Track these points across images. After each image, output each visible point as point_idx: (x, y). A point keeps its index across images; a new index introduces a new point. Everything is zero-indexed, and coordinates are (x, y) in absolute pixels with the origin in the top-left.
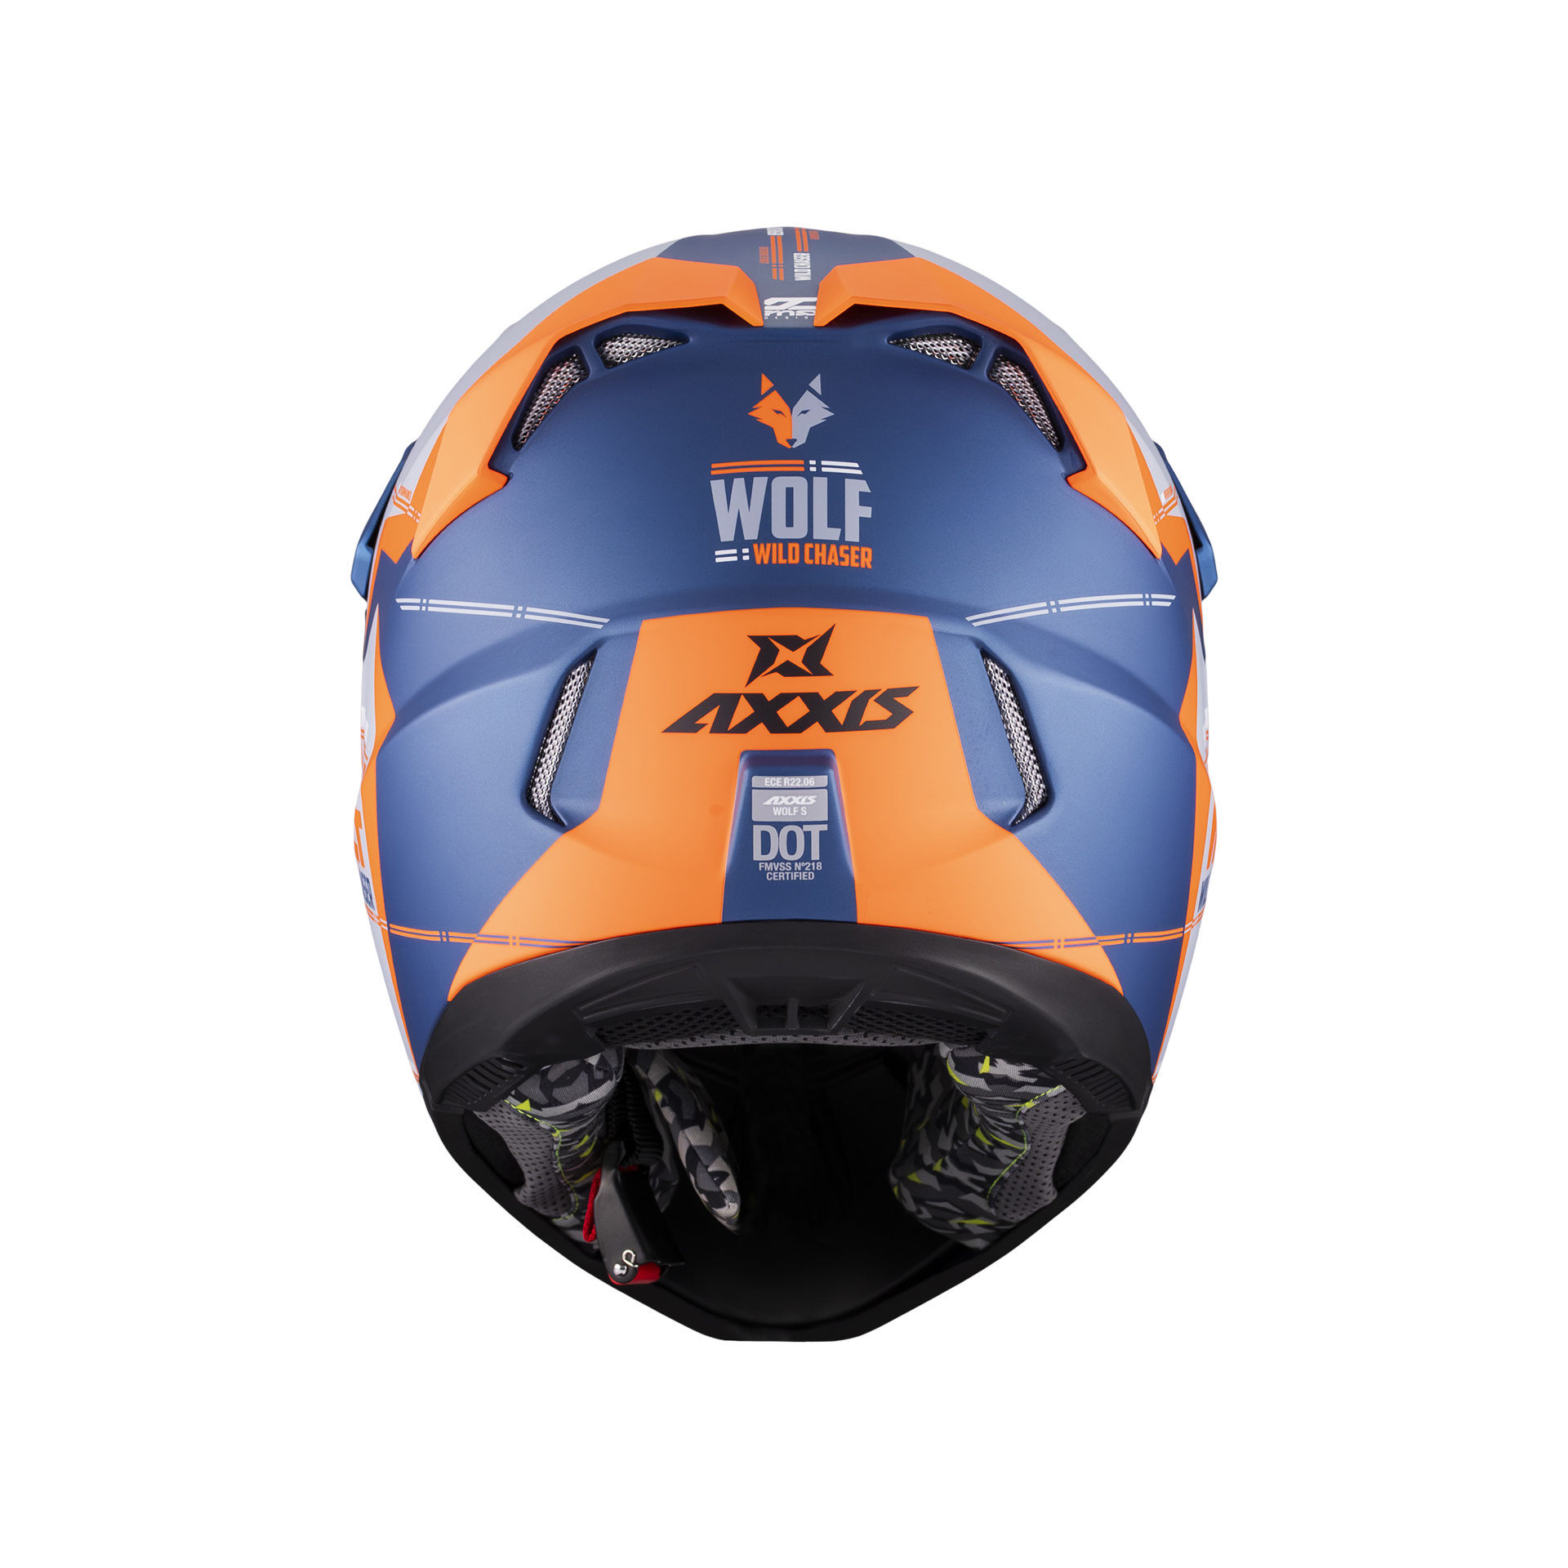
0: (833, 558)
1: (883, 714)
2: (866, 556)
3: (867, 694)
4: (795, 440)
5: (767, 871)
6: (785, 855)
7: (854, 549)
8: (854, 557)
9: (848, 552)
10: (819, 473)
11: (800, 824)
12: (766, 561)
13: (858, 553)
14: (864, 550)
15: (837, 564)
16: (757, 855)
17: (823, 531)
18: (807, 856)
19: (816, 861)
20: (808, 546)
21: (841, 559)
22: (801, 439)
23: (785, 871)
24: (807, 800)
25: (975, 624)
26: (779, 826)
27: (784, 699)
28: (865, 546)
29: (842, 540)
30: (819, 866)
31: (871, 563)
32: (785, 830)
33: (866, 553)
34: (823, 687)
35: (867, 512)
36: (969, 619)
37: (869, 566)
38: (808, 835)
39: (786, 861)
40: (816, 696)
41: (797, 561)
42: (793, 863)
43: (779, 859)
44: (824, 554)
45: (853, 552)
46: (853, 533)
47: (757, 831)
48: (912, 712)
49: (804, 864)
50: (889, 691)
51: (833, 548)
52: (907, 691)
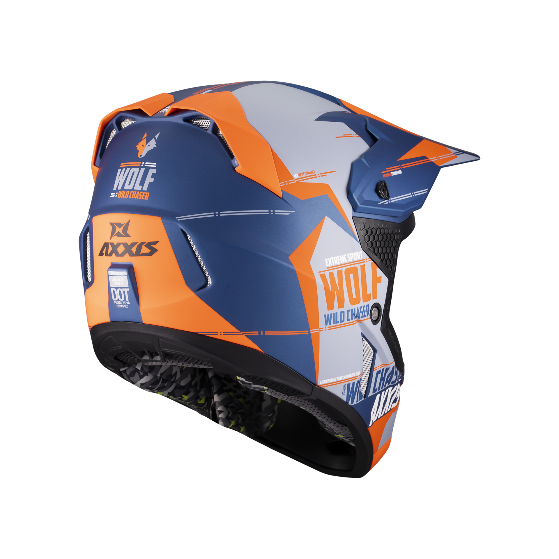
0: (137, 196)
1: (147, 251)
2: (147, 196)
3: (142, 244)
4: (142, 155)
5: (117, 304)
6: (120, 299)
7: (144, 193)
8: (143, 196)
9: (142, 194)
10: (144, 167)
11: (122, 288)
12: (120, 197)
13: (145, 194)
14: (147, 193)
15: (138, 198)
16: (114, 299)
17: (138, 187)
18: (125, 300)
19: (128, 301)
20: (132, 192)
21: (139, 196)
22: (144, 154)
23: (121, 304)
24: (122, 280)
25: (179, 220)
26: (117, 288)
27: (119, 244)
28: (148, 192)
29: (142, 190)
30: (129, 303)
31: (148, 198)
32: (119, 290)
33: (148, 194)
34: (128, 241)
35: (152, 180)
36: (177, 218)
37: (147, 199)
38: (124, 292)
39: (120, 301)
40: (126, 244)
41: (127, 197)
42: (122, 301)
43: (118, 300)
44: (135, 195)
45: (143, 194)
46: (145, 188)
47: (112, 289)
48: (158, 250)
49: (125, 302)
50: (149, 242)
51: (138, 192)
52: (155, 243)
